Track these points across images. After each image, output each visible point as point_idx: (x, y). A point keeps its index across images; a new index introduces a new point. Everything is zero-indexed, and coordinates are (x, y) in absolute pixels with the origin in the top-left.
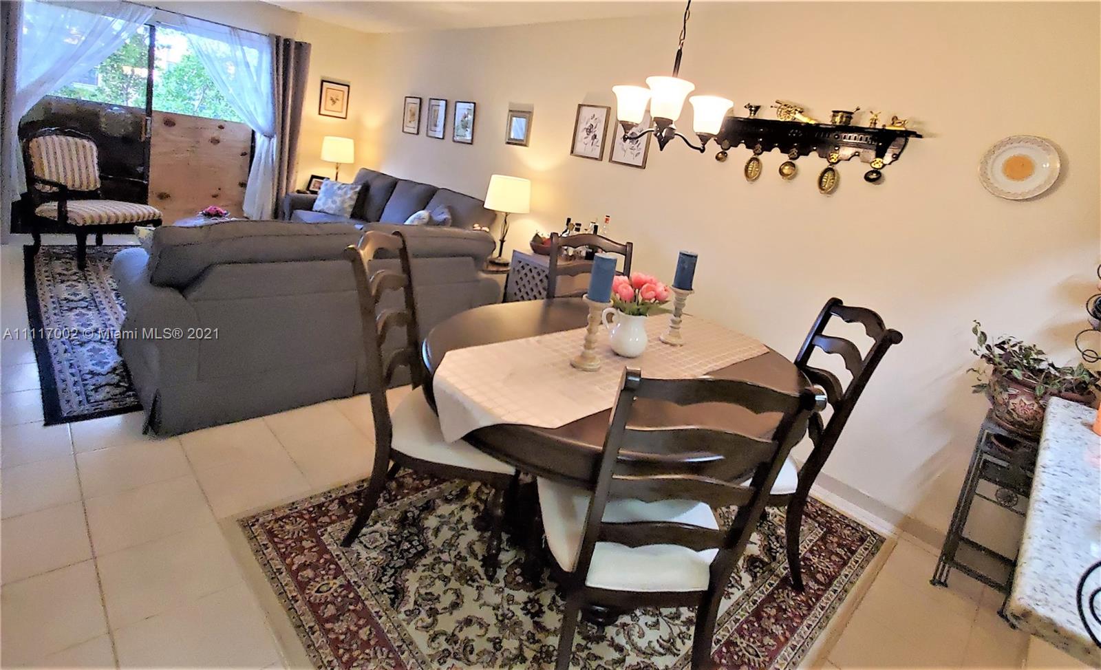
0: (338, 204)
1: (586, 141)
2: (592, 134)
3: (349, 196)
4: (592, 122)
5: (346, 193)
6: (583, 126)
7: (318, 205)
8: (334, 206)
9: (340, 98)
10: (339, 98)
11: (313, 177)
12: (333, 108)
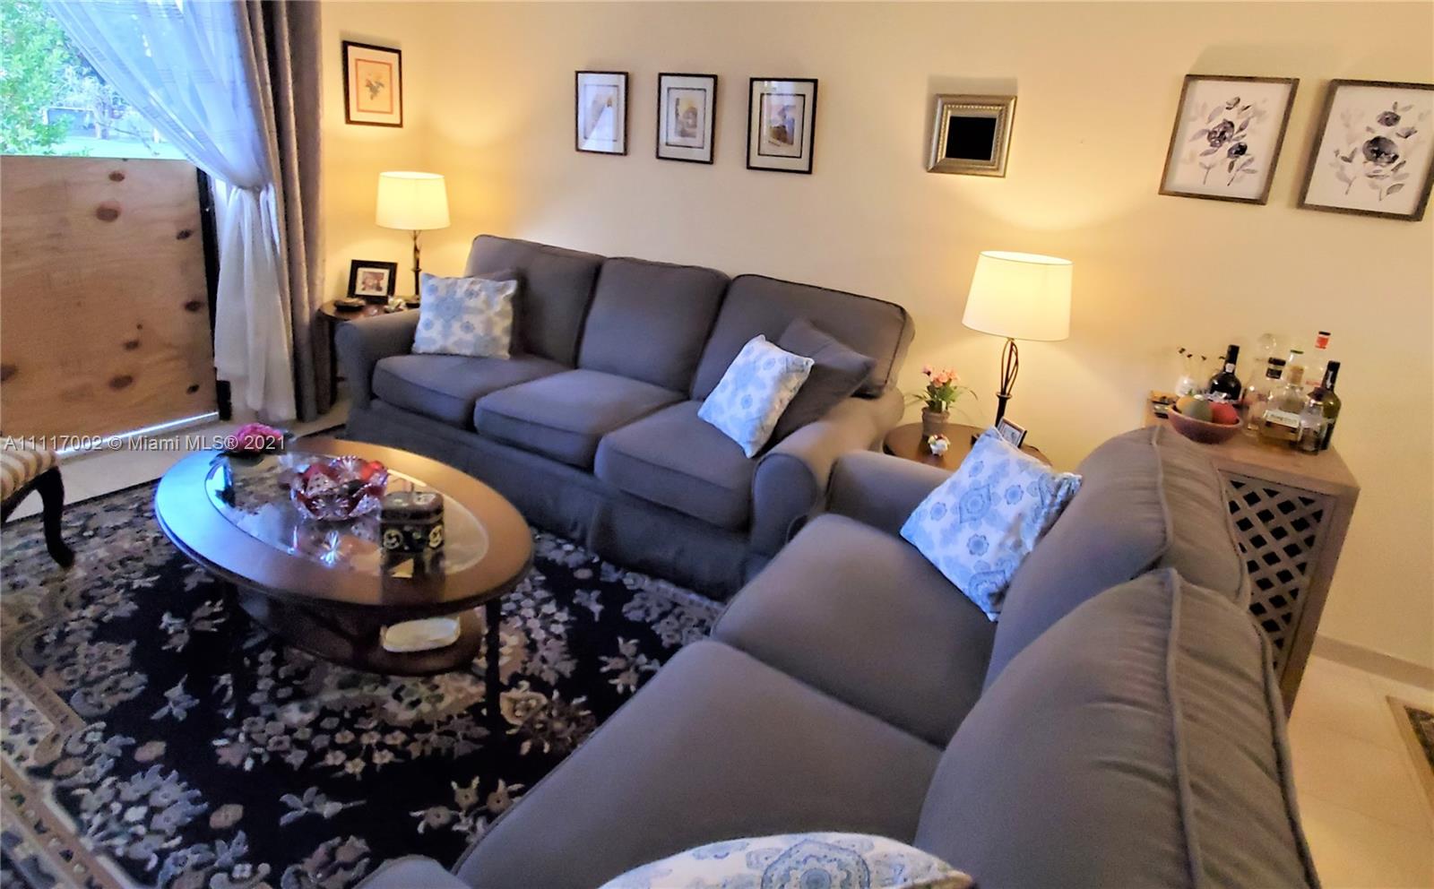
0: (480, 330)
1: (1208, 160)
2: (1228, 145)
3: (498, 308)
4: (1231, 116)
5: (488, 303)
6: (1196, 125)
7: (429, 336)
8: (469, 337)
9: (385, 80)
10: (382, 81)
11: (356, 265)
12: (375, 105)
